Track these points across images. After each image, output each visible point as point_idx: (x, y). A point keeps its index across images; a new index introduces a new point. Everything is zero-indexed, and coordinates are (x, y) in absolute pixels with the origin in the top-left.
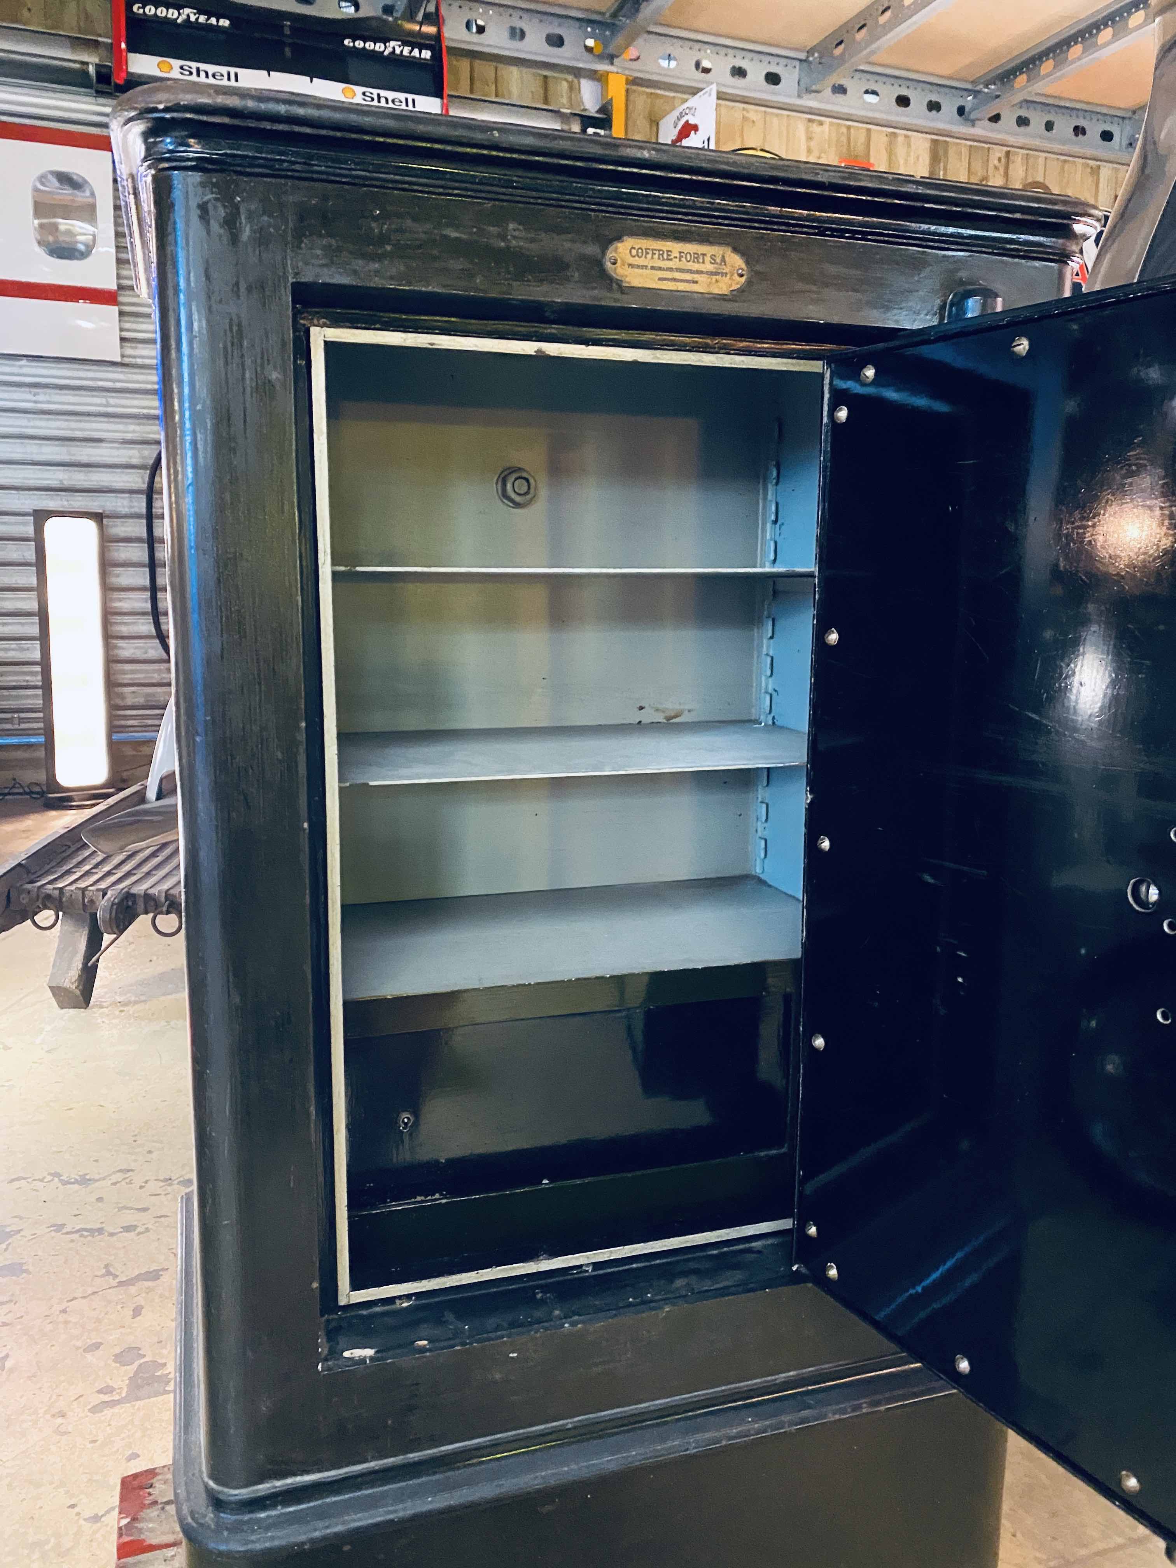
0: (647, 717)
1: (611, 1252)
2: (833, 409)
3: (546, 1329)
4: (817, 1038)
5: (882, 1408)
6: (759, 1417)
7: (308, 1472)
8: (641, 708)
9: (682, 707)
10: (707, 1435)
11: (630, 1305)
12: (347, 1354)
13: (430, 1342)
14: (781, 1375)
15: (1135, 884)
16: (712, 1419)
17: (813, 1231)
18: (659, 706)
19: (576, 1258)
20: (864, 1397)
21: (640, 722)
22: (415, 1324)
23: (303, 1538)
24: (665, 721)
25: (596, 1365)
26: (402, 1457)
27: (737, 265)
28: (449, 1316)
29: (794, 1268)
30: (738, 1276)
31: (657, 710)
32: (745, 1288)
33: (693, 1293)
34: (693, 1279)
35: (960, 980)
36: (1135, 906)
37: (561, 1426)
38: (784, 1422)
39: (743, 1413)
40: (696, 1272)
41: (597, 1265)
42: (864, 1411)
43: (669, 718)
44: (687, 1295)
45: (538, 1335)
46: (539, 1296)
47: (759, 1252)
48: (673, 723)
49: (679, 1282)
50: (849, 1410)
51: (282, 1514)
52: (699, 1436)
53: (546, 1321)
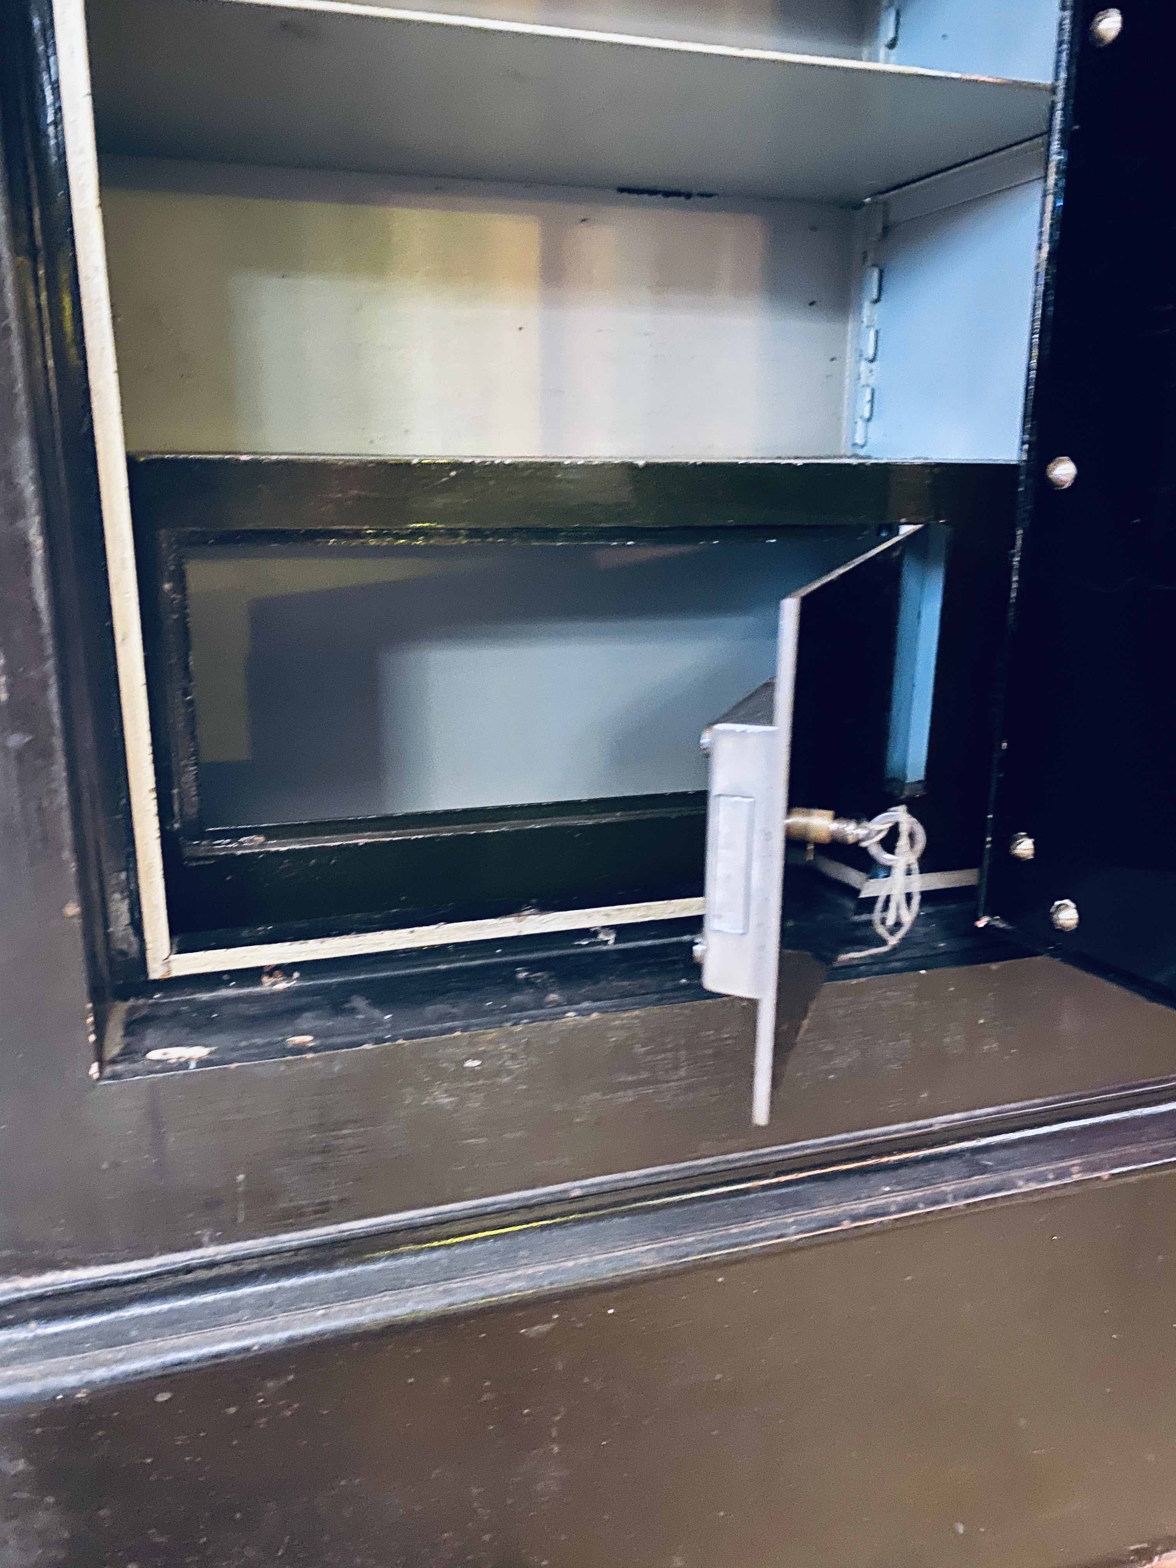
1: (648, 908)
3: (533, 1019)
5: (1105, 1174)
6: (902, 1185)
7: (85, 1264)
10: (818, 1213)
11: (684, 988)
12: (154, 1055)
13: (316, 1037)
16: (821, 1187)
19: (588, 915)
20: (1072, 1156)
22: (295, 1012)
23: (70, 1380)
26: (267, 1240)
28: (359, 1002)
32: (885, 967)
37: (561, 1192)
38: (946, 1194)
39: (875, 1179)
41: (623, 931)
42: (1076, 1177)
45: (519, 1028)
46: (522, 975)
50: (1051, 1176)
51: (36, 1338)
52: (804, 1214)
53: (534, 1009)
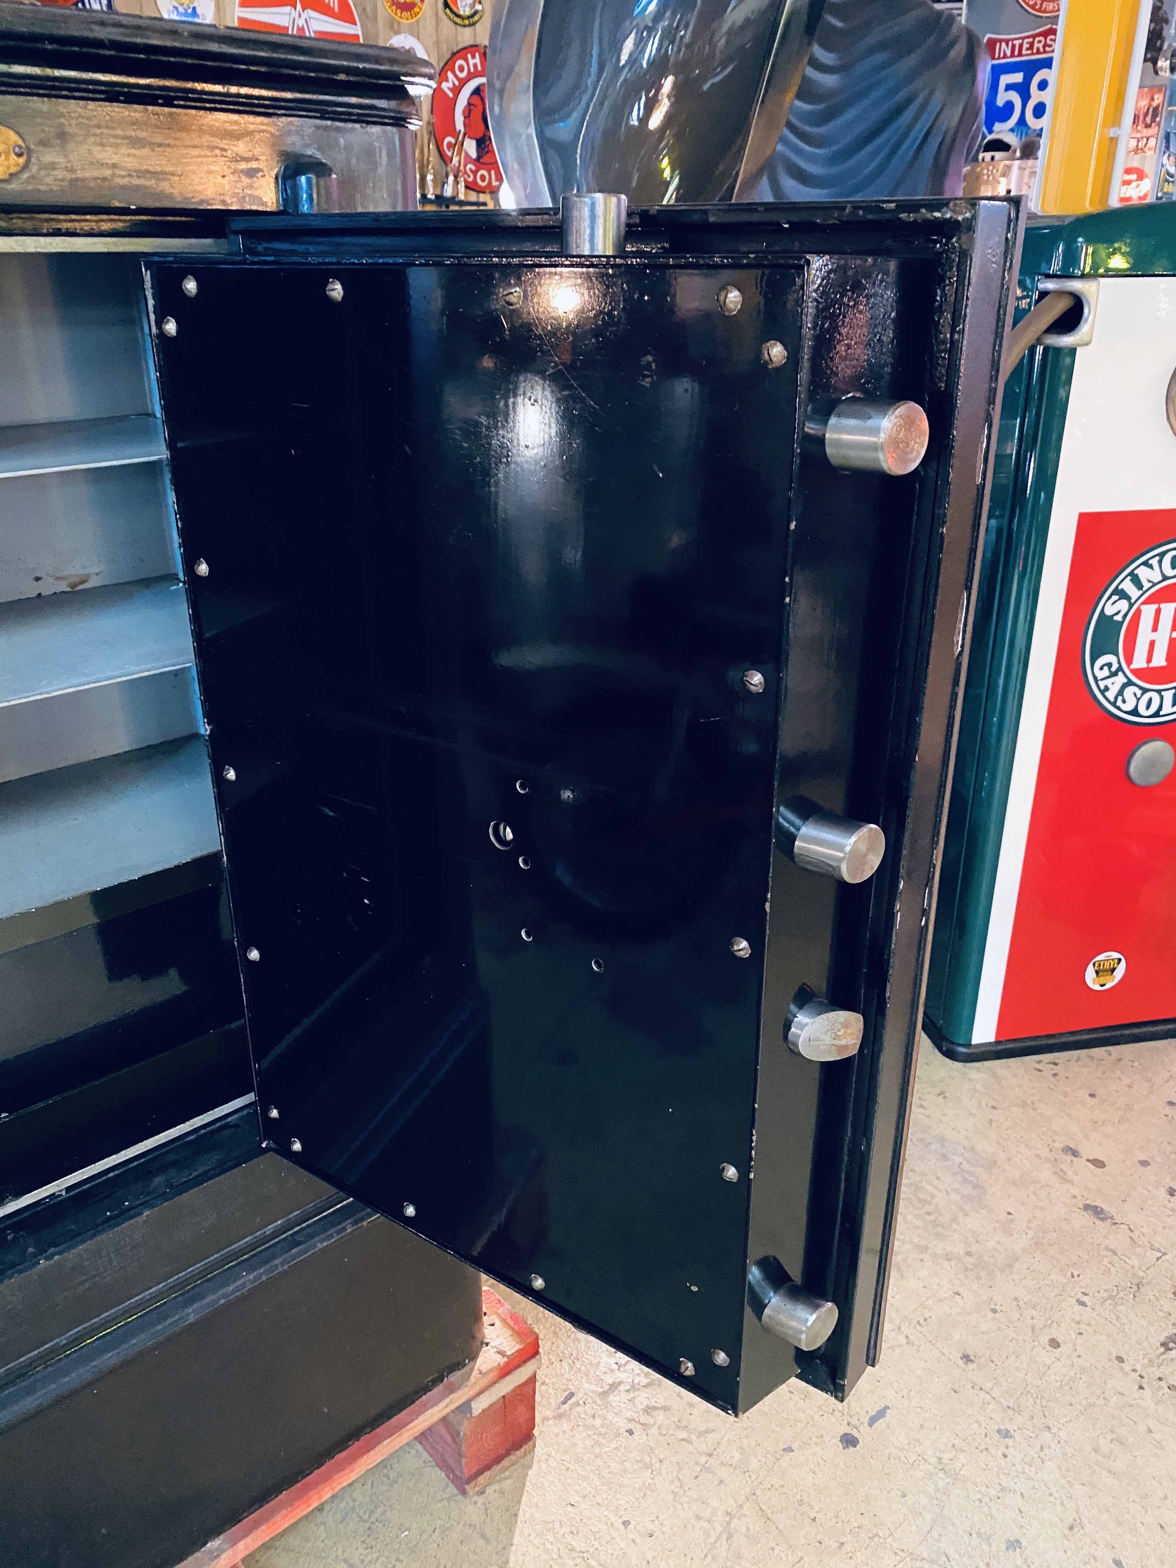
0: (48, 588)
1: (83, 1173)
2: (160, 323)
3: (21, 1271)
4: (251, 951)
8: (38, 579)
9: (87, 572)
10: (205, 1301)
11: (109, 1219)
14: (270, 1227)
15: (495, 825)
17: (274, 1113)
18: (59, 575)
19: (46, 1190)
21: (40, 594)
24: (69, 589)
25: (82, 1283)
27: (11, 142)
29: (264, 1145)
30: (215, 1157)
31: (58, 578)
32: (222, 1168)
33: (171, 1189)
34: (172, 1172)
35: (366, 901)
36: (497, 845)
38: (277, 1265)
40: (173, 1164)
41: (68, 1189)
43: (73, 586)
44: (165, 1192)
45: (13, 1280)
46: (11, 1237)
47: (236, 1126)
48: (78, 591)
49: (158, 1180)
50: (335, 1235)
52: (197, 1305)
53: (20, 1264)
